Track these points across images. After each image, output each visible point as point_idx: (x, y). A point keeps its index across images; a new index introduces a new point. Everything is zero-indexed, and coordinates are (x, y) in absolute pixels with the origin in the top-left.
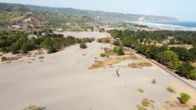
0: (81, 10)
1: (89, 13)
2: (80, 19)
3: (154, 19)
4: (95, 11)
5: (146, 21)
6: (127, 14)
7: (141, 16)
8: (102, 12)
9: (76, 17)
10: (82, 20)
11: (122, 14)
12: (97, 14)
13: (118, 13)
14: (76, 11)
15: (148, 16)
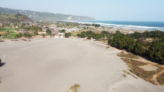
0: (10, 9)
1: (20, 12)
2: (14, 18)
3: (79, 18)
4: (26, 11)
5: (73, 20)
6: (57, 14)
7: (69, 16)
8: (33, 12)
9: (7, 15)
10: (16, 19)
11: (53, 14)
12: (28, 13)
13: (49, 13)
14: (4, 9)
15: (75, 16)
